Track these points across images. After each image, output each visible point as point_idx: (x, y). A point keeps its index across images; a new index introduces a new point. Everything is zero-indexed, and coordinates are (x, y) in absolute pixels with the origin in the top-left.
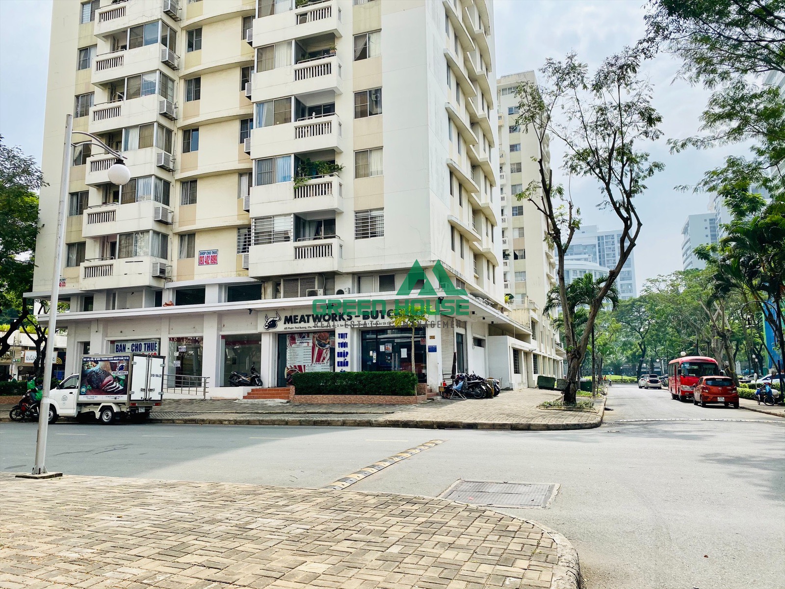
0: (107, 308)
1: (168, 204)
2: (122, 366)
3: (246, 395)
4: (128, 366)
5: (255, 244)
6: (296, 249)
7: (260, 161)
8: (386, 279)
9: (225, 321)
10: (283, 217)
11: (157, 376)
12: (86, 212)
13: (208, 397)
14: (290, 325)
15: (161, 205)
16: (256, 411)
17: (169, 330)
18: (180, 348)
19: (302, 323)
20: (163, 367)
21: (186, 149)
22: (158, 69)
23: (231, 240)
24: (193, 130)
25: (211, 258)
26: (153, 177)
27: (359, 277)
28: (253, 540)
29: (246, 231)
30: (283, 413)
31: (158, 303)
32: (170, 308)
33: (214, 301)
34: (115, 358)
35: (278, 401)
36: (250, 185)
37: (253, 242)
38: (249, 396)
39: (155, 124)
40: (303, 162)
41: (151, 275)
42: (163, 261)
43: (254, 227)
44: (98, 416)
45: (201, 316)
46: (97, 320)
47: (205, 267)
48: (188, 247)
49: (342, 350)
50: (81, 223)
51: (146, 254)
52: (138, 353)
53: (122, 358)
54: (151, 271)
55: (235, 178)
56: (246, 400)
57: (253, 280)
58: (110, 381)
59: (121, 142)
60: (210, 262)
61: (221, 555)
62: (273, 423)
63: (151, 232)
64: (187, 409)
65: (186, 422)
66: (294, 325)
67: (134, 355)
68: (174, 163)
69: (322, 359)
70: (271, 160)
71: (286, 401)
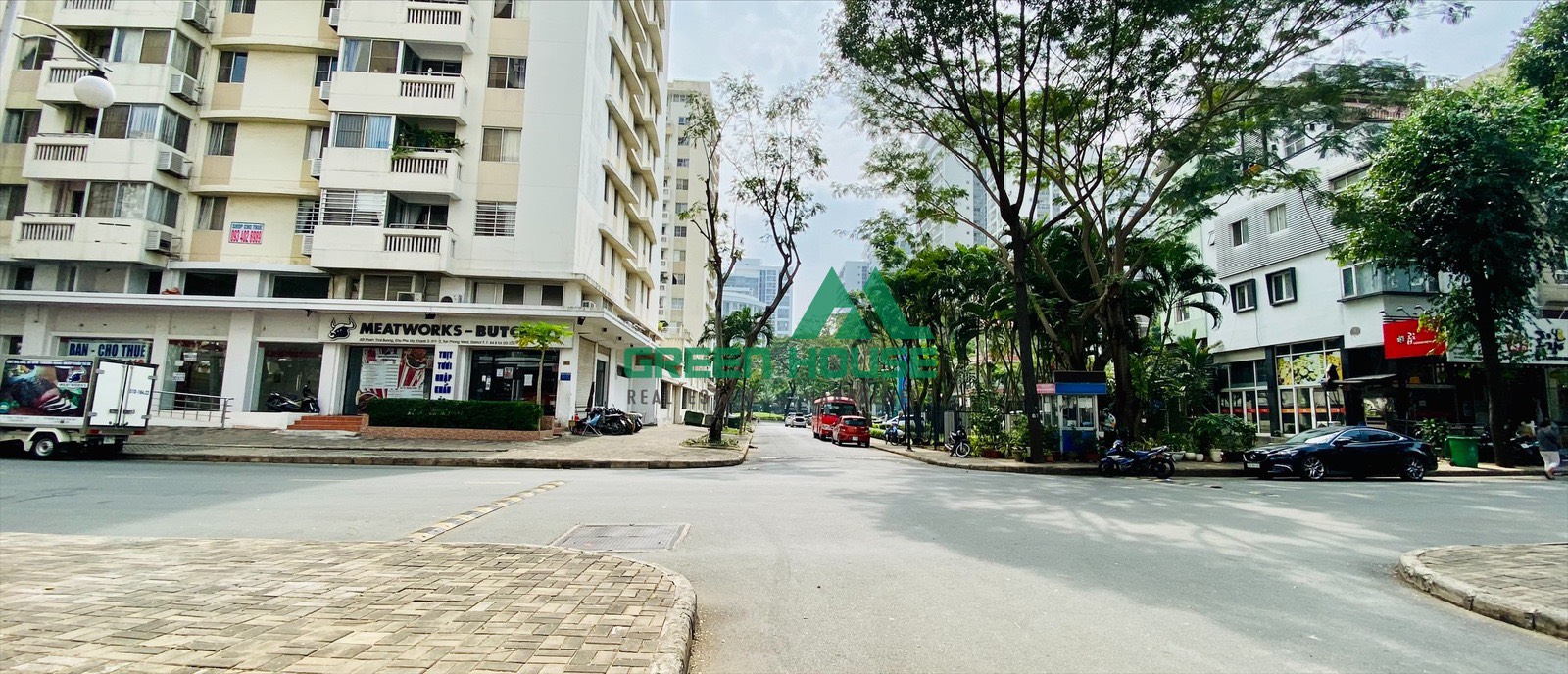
0: (59, 288)
1: (184, 149)
2: (78, 375)
3: (293, 424)
4: (88, 376)
5: (324, 224)
6: (387, 237)
7: (344, 116)
8: (514, 289)
9: (266, 323)
10: (372, 194)
11: (142, 392)
12: (32, 141)
13: (228, 424)
14: (369, 336)
15: (171, 150)
16: (305, 446)
17: (170, 329)
18: (187, 356)
19: (388, 334)
20: (153, 381)
21: (224, 77)
23: (290, 213)
24: (238, 54)
25: (254, 235)
26: (161, 108)
27: (475, 284)
28: (274, 610)
29: (312, 204)
30: (348, 449)
31: (154, 288)
32: (172, 295)
33: (249, 293)
34: (65, 363)
35: (342, 433)
36: (325, 143)
37: (321, 220)
38: (297, 425)
39: (176, 33)
40: (408, 128)
41: (144, 247)
42: (168, 229)
43: (325, 201)
44: (27, 446)
45: (228, 312)
46: (40, 306)
47: (240, 247)
48: (213, 215)
49: (443, 372)
50: (22, 156)
51: (138, 216)
52: (111, 357)
53: (79, 364)
54: (145, 242)
55: (303, 132)
56: (291, 431)
57: (317, 271)
58: (54, 396)
59: (108, 47)
60: (248, 239)
61: (219, 633)
62: (331, 461)
63: (149, 186)
64: (192, 440)
65: (187, 458)
66: (375, 336)
67: (100, 361)
68: (200, 93)
69: (413, 381)
70: (360, 116)
71: (354, 433)
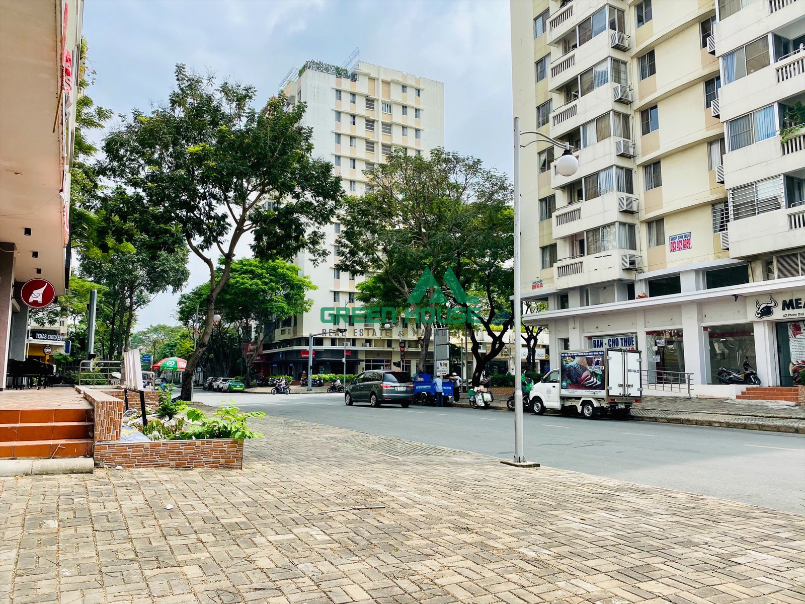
0: (582, 305)
1: (631, 192)
2: (598, 361)
3: (740, 394)
4: (603, 361)
5: (735, 219)
6: (790, 216)
7: (732, 122)
9: (707, 311)
10: (771, 181)
11: (634, 371)
12: (554, 215)
13: (693, 394)
14: (791, 311)
15: (624, 195)
16: (753, 414)
17: (645, 323)
18: (659, 343)
20: (640, 362)
21: (646, 130)
22: (609, 56)
23: (706, 218)
24: (652, 109)
25: (683, 243)
26: (614, 167)
29: (722, 206)
30: (791, 418)
31: (631, 296)
32: (644, 300)
33: (691, 289)
34: (590, 354)
35: (783, 403)
36: (723, 152)
37: (731, 217)
38: (743, 396)
39: (611, 113)
40: (791, 109)
41: (621, 268)
42: (632, 252)
43: (731, 200)
44: (579, 409)
45: (678, 306)
46: (574, 317)
47: (679, 254)
48: (657, 234)
50: (551, 226)
51: (614, 247)
52: (616, 348)
53: (597, 353)
54: (621, 264)
55: (705, 148)
56: (740, 400)
57: (736, 261)
58: (588, 376)
59: (580, 140)
60: (682, 247)
62: (778, 429)
63: (617, 224)
64: (671, 407)
65: (669, 421)
66: (796, 311)
67: (608, 350)
68: (634, 148)
70: (746, 116)
71: (794, 403)
